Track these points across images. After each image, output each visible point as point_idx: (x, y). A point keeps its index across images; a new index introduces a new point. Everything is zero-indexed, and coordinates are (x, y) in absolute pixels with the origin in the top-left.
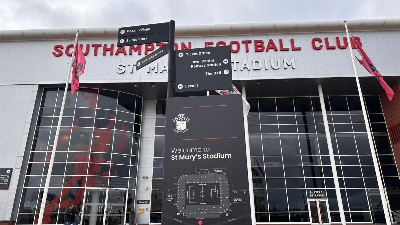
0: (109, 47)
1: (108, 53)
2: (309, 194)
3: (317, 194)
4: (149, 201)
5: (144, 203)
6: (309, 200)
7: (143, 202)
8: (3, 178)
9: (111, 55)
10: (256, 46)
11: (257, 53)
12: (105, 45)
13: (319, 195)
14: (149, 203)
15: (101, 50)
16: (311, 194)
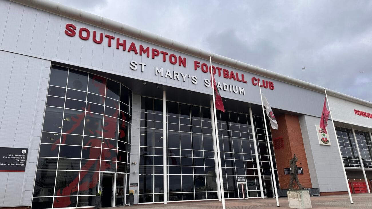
0: (121, 42)
1: (121, 48)
2: (238, 179)
3: (241, 179)
4: (137, 184)
5: (134, 186)
6: (238, 183)
7: (132, 185)
8: (18, 159)
9: (124, 50)
10: (224, 74)
11: (225, 79)
12: (118, 40)
13: (243, 180)
14: (137, 186)
15: (114, 43)
16: (239, 179)
